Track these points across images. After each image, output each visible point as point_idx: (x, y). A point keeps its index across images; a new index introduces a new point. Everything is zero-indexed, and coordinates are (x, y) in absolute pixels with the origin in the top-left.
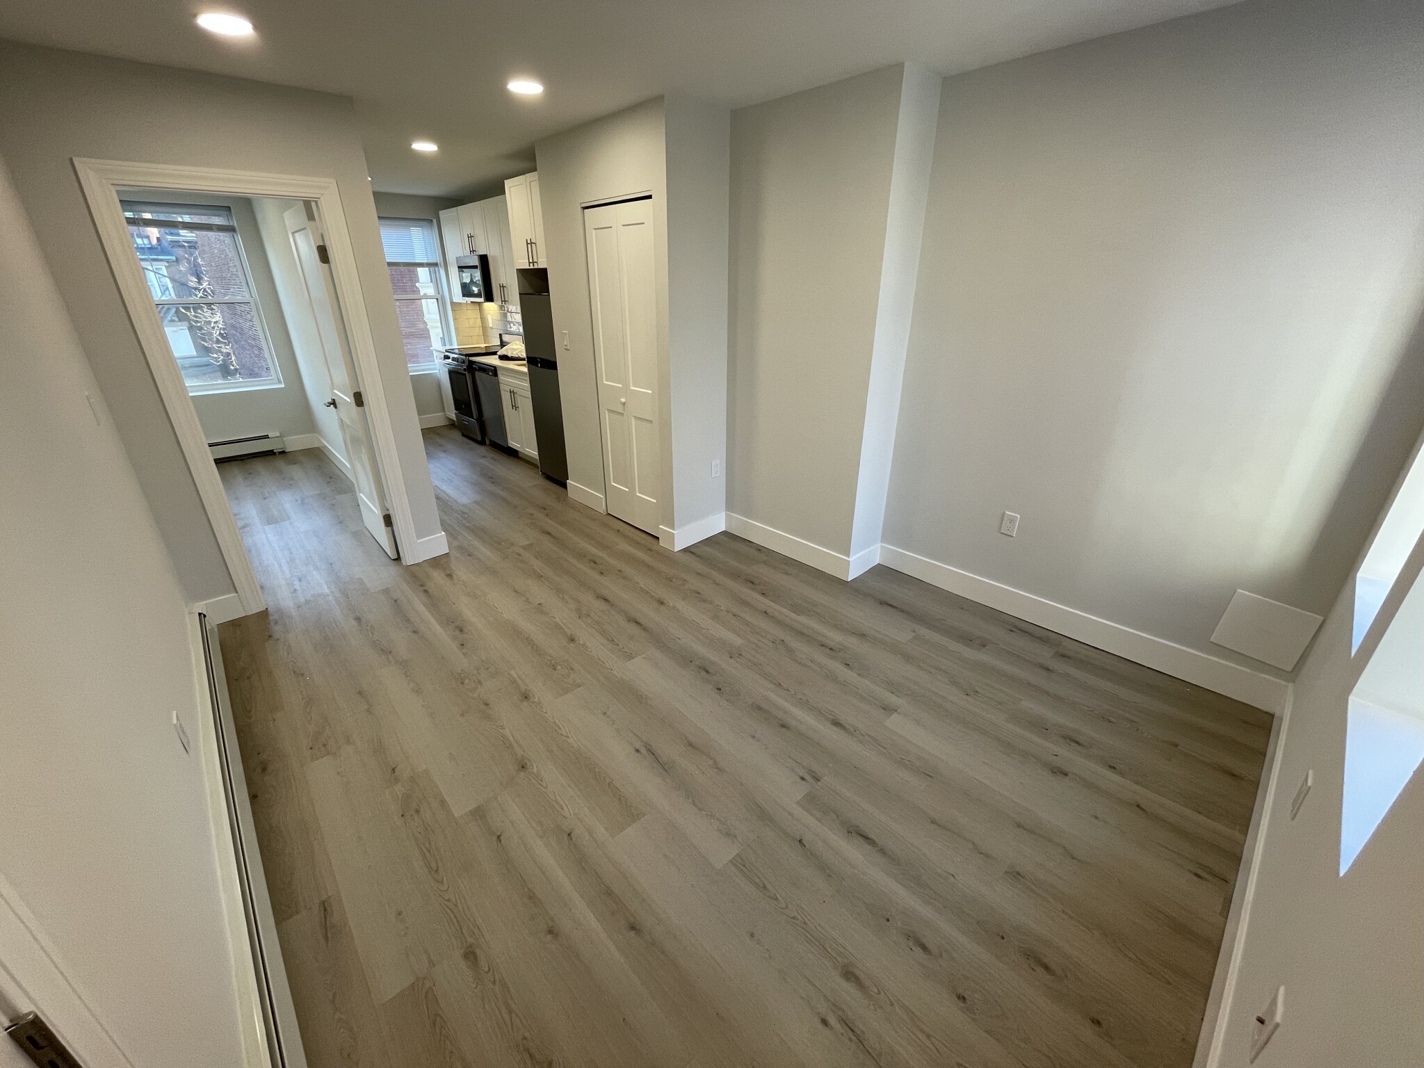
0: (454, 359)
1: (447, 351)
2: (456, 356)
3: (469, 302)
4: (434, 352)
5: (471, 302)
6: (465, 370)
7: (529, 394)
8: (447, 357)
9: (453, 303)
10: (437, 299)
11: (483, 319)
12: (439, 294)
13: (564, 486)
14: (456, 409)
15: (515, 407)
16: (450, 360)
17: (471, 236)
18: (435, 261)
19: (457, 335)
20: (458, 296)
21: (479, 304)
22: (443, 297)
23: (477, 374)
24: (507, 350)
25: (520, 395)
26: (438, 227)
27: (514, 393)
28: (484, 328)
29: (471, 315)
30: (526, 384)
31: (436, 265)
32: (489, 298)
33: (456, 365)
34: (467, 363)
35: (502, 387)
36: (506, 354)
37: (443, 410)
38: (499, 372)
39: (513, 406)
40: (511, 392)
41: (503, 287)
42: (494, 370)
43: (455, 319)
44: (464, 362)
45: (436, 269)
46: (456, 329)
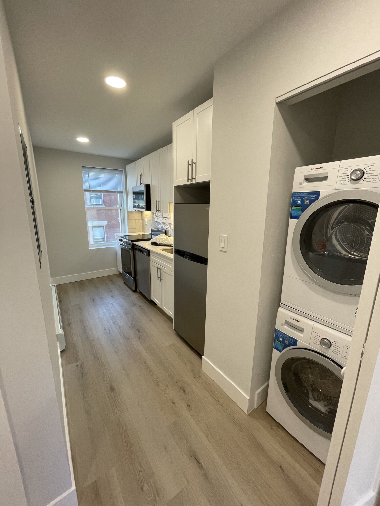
0: (124, 242)
1: (121, 237)
2: (126, 240)
3: (137, 211)
4: (116, 236)
5: (138, 211)
6: (130, 249)
7: (172, 273)
8: (121, 240)
9: (128, 212)
10: (121, 209)
11: (143, 220)
12: (122, 207)
13: (201, 358)
14: (123, 269)
15: (160, 278)
16: (122, 243)
17: (142, 175)
18: (122, 191)
19: (129, 228)
20: (131, 209)
21: (142, 212)
22: (123, 208)
23: (137, 253)
24: (156, 239)
25: (164, 272)
26: (125, 174)
27: (160, 270)
28: (143, 224)
29: (137, 218)
30: (171, 266)
31: (122, 192)
32: (149, 208)
33: (125, 246)
34: (131, 245)
35: (152, 263)
36: (155, 241)
37: (117, 266)
38: (151, 254)
39: (158, 278)
40: (158, 269)
41: (158, 202)
42: (148, 252)
43: (128, 220)
44: (130, 245)
45: (122, 194)
46: (128, 224)
